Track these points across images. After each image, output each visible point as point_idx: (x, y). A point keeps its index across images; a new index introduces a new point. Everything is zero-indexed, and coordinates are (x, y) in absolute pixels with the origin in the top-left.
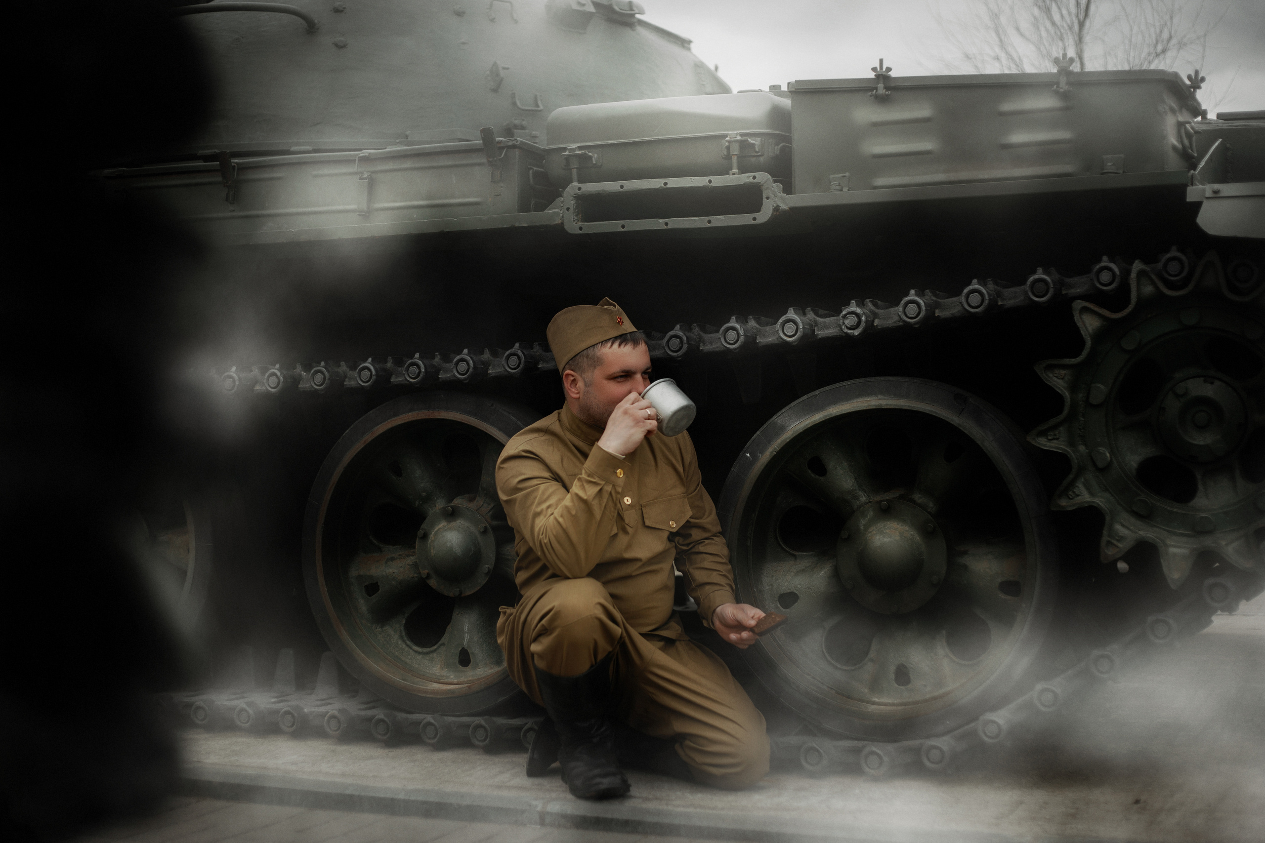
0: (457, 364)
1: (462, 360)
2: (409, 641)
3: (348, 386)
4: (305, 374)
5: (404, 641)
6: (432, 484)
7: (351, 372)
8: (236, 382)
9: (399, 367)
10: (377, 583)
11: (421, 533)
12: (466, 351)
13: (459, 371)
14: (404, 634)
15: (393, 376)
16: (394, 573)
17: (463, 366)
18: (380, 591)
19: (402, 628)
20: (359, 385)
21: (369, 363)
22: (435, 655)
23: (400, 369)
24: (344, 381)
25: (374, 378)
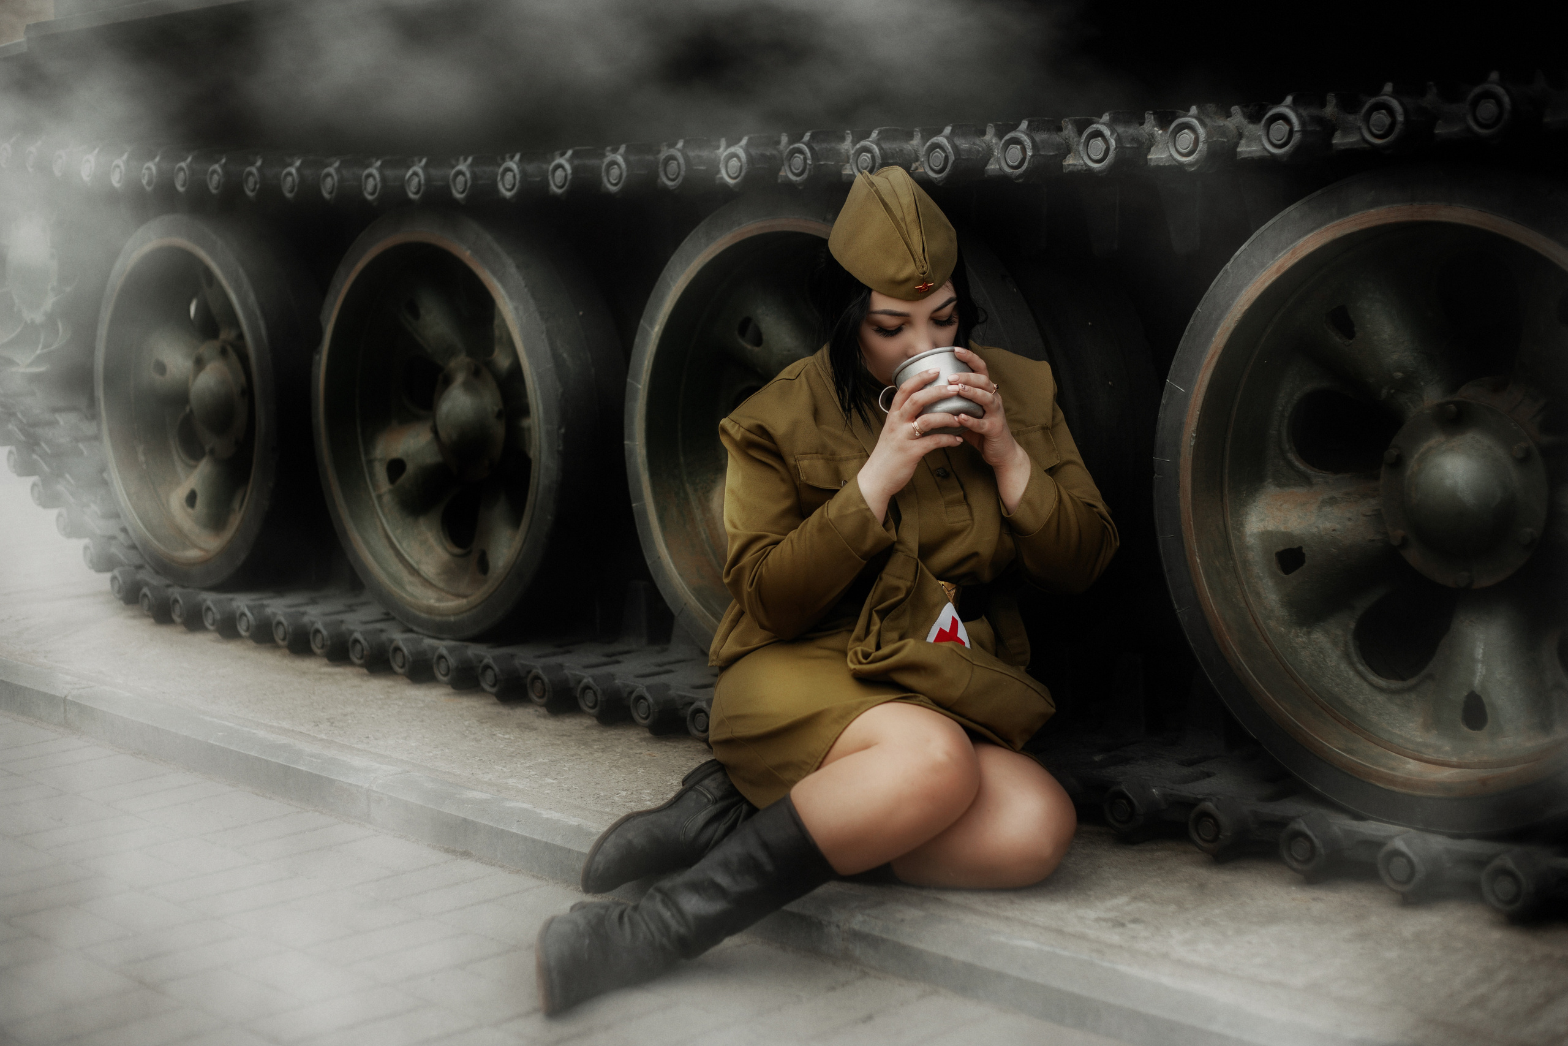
0: (1475, 103)
1: (1488, 95)
2: (1363, 665)
3: (1245, 156)
4: (1160, 132)
5: (1351, 664)
6: (1416, 354)
7: (1251, 126)
8: (1027, 150)
9: (1350, 113)
10: (1300, 548)
11: (1393, 452)
12: (1494, 76)
13: (1480, 119)
14: (1352, 649)
15: (1338, 134)
16: (1334, 530)
17: (1488, 109)
18: (1306, 565)
19: (1350, 637)
20: (1266, 154)
21: (1287, 106)
22: (1413, 696)
23: (1351, 118)
24: (1237, 145)
25: (1297, 137)
